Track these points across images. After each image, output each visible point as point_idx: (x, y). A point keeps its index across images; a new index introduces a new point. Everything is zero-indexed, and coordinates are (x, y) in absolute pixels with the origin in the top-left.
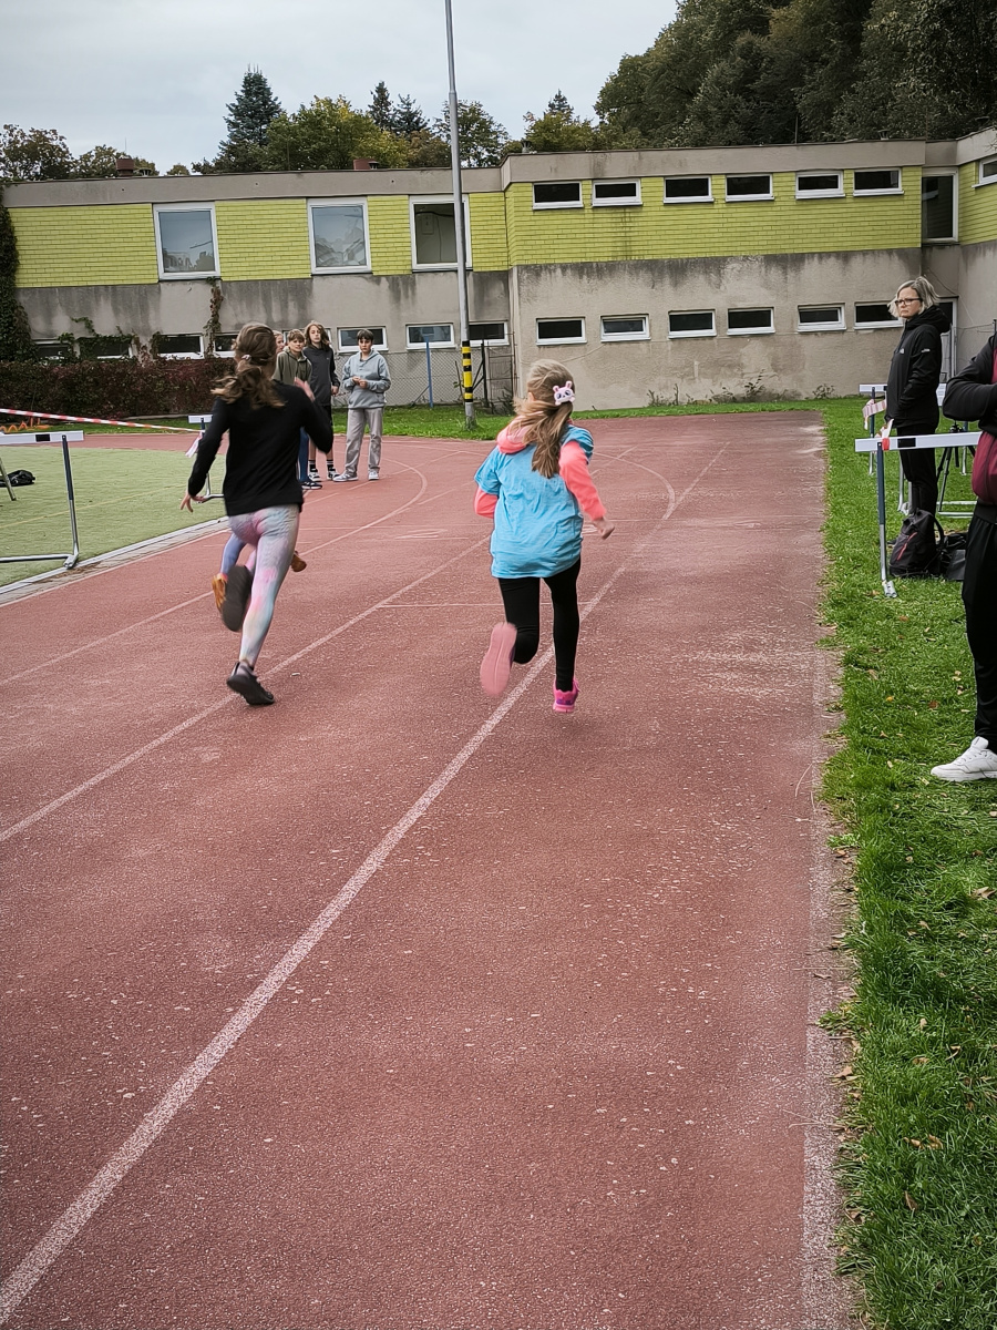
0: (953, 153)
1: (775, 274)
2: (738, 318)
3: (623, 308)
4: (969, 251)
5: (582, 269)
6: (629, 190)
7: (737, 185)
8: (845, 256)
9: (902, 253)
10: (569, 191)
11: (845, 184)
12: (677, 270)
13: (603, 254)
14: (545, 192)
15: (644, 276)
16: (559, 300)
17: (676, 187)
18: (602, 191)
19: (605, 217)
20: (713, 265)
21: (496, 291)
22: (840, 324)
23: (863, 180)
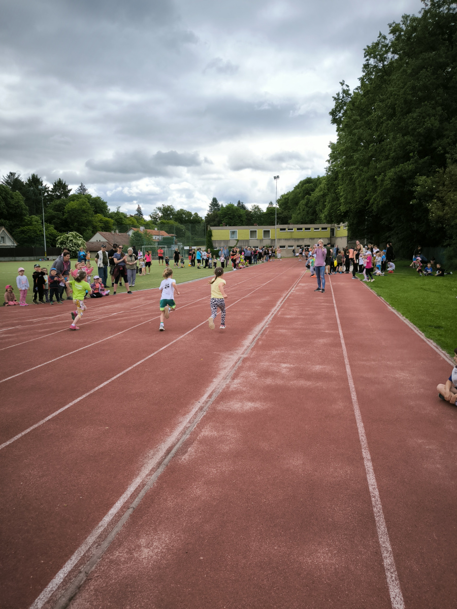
0: (334, 226)
1: (311, 240)
3: (291, 244)
4: (336, 238)
5: (285, 239)
6: (292, 229)
7: (306, 229)
9: (327, 238)
10: (285, 229)
11: (320, 229)
12: (298, 239)
13: (288, 237)
14: (281, 229)
15: (294, 240)
16: (283, 243)
18: (289, 229)
19: (289, 233)
20: (303, 239)
21: (274, 242)
23: (323, 229)
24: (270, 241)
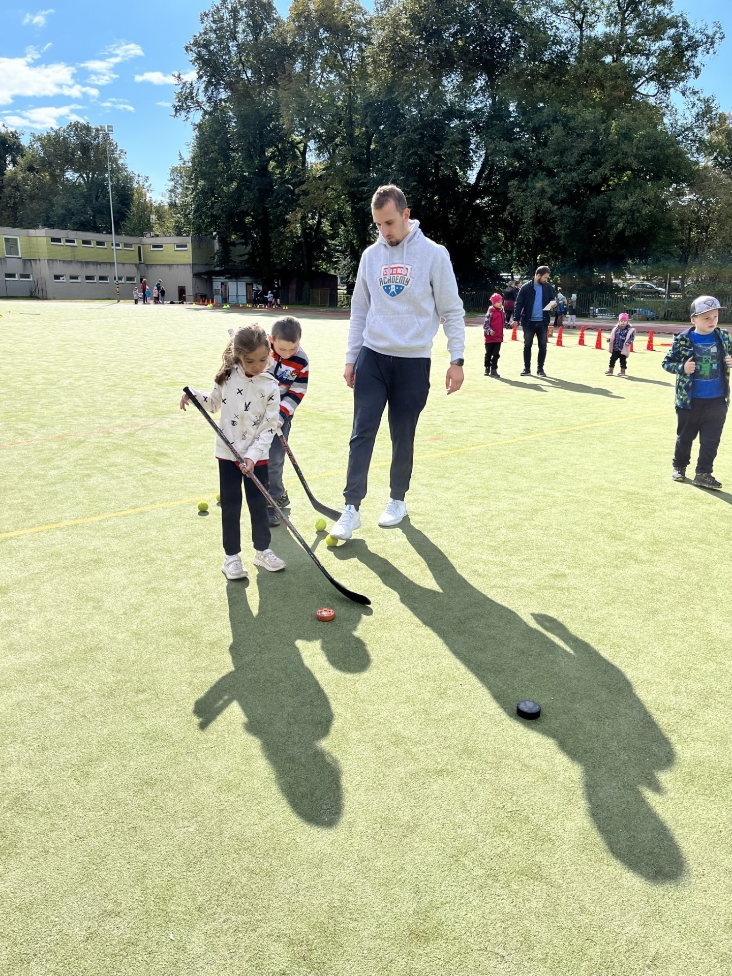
0: (141, 241)
1: (108, 267)
2: (101, 278)
3: (74, 274)
4: (147, 266)
5: (64, 261)
6: (73, 242)
7: (99, 243)
8: (123, 264)
9: (135, 265)
10: (59, 240)
11: (121, 246)
12: (87, 264)
13: (69, 259)
14: (53, 240)
15: (79, 265)
16: (59, 269)
17: (85, 242)
18: (67, 241)
19: (69, 248)
20: (94, 264)
22: (123, 281)
23: (126, 245)
24: (20, 261)
